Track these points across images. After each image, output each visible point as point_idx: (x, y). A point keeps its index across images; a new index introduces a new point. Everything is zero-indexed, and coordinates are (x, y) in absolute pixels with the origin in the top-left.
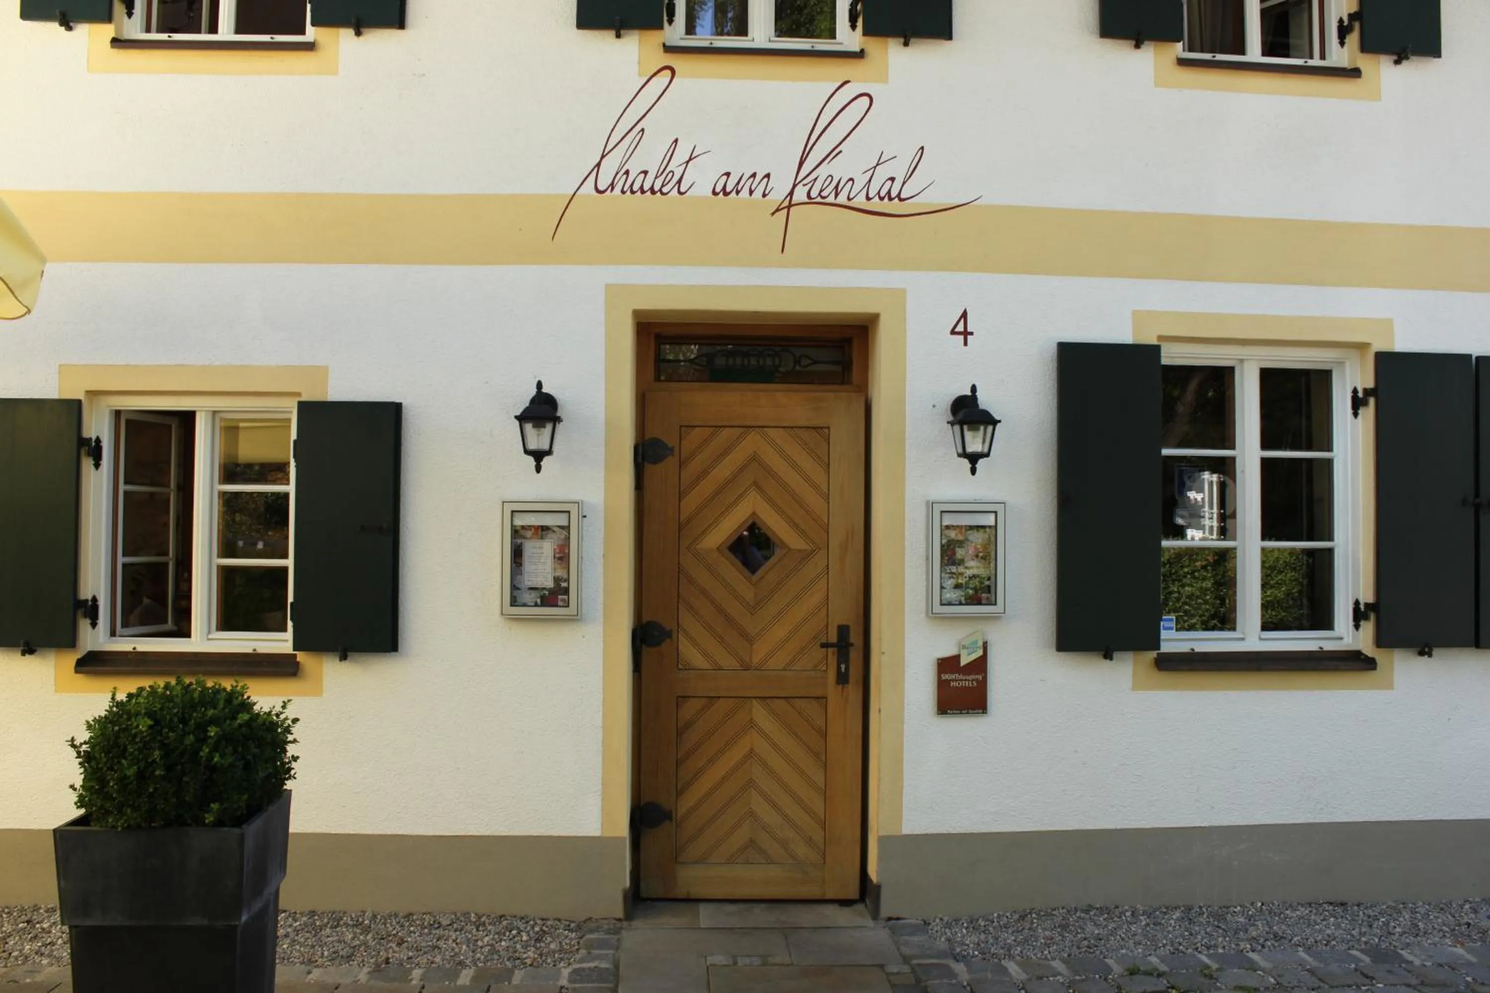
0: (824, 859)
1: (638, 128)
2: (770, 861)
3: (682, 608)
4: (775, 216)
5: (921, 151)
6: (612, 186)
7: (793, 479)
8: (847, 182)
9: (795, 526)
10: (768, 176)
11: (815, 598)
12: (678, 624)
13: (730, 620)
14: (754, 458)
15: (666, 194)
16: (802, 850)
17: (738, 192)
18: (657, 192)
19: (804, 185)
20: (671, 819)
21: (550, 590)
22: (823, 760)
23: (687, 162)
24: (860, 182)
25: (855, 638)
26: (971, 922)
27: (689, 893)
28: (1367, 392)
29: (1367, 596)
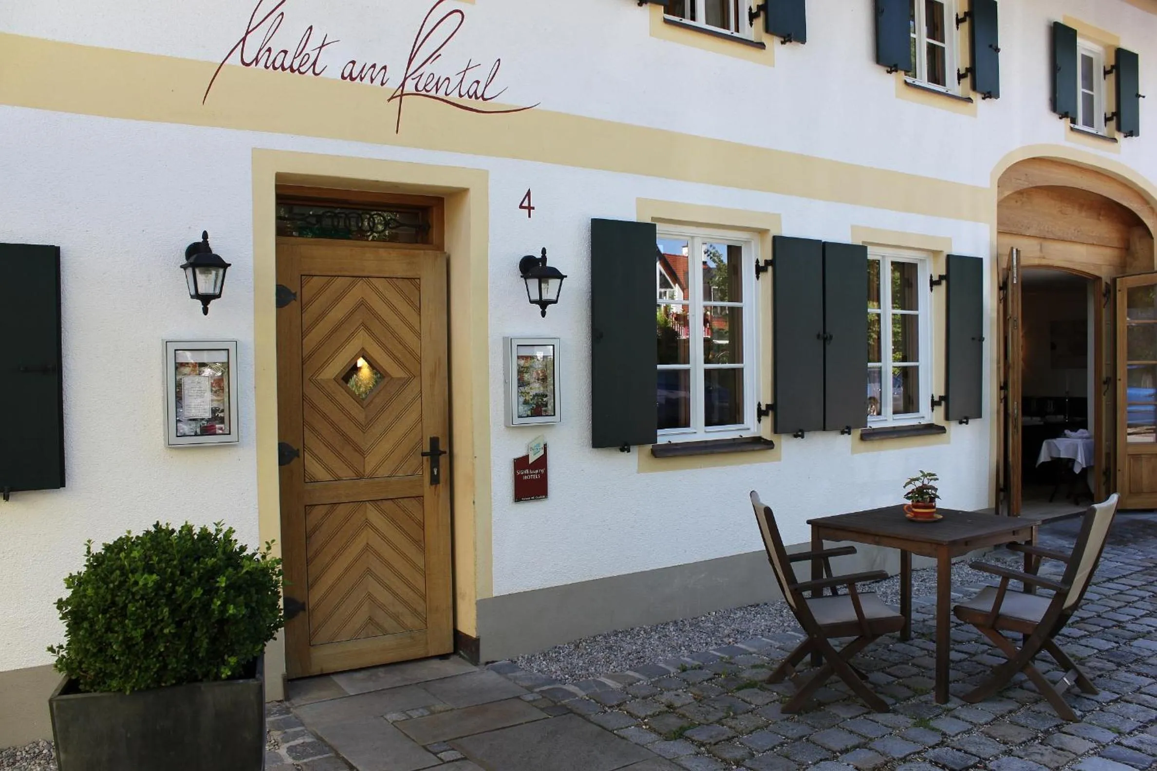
0: (426, 625)
1: (278, 12)
2: (385, 633)
3: (307, 433)
4: (390, 101)
5: (498, 63)
6: (257, 60)
7: (394, 321)
8: (445, 81)
9: (395, 359)
10: (385, 68)
11: (411, 417)
12: (304, 444)
13: (347, 439)
14: (362, 304)
15: (304, 73)
16: (409, 620)
17: (362, 79)
18: (295, 71)
19: (413, 79)
20: (304, 609)
21: (209, 420)
22: (420, 544)
23: (321, 48)
24: (455, 81)
25: (443, 446)
26: (545, 655)
27: (322, 670)
28: (767, 263)
29: (767, 399)
